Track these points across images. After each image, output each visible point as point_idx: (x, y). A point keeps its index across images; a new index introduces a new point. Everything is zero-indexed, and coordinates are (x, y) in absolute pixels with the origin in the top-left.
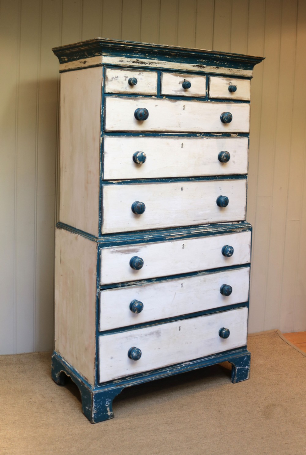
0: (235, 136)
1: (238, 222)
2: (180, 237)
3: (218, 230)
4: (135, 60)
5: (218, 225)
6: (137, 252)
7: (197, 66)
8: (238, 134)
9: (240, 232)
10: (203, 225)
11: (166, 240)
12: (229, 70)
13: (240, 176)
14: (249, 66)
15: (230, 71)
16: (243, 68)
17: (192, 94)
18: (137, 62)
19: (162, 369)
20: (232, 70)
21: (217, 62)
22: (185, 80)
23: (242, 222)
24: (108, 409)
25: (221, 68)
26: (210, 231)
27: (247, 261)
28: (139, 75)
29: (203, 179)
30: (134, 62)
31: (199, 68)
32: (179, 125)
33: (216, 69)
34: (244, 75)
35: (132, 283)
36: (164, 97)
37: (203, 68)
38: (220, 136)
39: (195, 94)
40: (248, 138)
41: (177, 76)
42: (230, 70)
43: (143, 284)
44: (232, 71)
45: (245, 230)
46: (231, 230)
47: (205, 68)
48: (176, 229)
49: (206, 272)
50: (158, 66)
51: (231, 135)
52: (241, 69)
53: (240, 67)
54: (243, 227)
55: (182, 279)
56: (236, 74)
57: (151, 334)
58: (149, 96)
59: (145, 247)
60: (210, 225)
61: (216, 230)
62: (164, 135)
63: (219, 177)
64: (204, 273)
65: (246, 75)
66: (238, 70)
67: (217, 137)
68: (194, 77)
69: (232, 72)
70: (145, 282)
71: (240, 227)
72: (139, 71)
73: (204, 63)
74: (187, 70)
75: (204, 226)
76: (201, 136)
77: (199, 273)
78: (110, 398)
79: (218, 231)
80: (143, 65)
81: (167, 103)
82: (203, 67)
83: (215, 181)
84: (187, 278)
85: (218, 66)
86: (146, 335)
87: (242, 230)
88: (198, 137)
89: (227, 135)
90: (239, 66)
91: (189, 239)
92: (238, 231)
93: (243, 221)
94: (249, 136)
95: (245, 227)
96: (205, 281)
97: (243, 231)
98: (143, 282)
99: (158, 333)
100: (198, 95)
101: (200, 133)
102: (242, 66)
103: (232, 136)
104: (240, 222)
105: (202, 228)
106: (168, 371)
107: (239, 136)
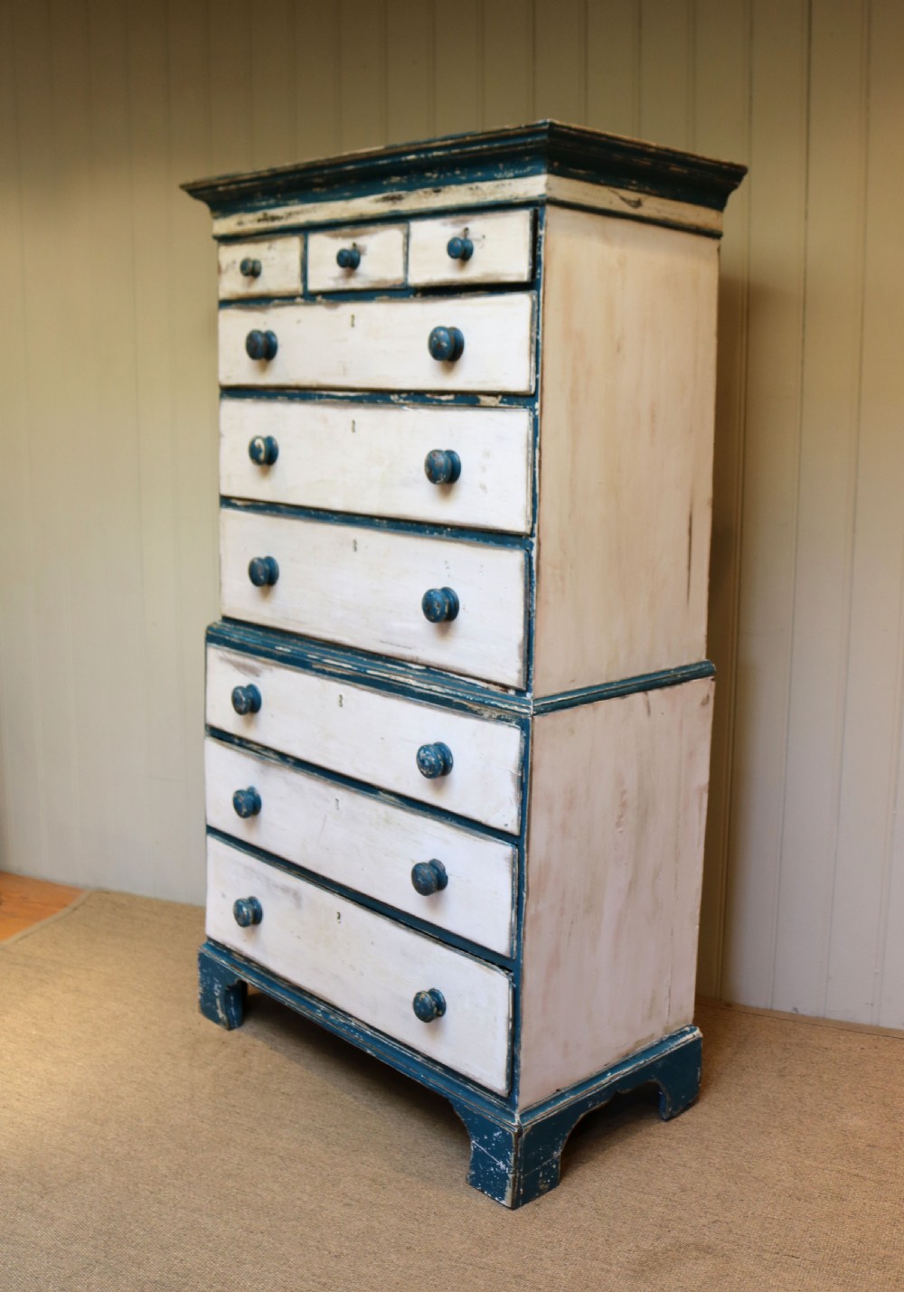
0: (493, 404)
1: (506, 687)
2: (340, 672)
3: (430, 690)
4: (260, 214)
5: (446, 676)
6: (257, 676)
7: (386, 199)
8: (500, 397)
9: (489, 719)
10: (410, 665)
11: (312, 669)
12: (470, 192)
13: (511, 539)
14: (530, 163)
15: (473, 194)
16: (512, 174)
17: (370, 282)
18: (265, 219)
19: (312, 996)
20: (477, 188)
21: (433, 173)
22: (354, 245)
23: (516, 694)
24: (218, 1002)
25: (446, 189)
26: (411, 685)
27: (506, 825)
28: (270, 248)
29: (408, 529)
30: (259, 220)
31: (390, 203)
32: (344, 369)
33: (434, 194)
34: (516, 198)
35: (255, 747)
36: (319, 298)
37: (398, 202)
38: (448, 401)
39: (377, 282)
40: (533, 410)
41: (336, 236)
42: (471, 189)
43: (267, 759)
44: (479, 192)
45: (507, 721)
46: (465, 703)
47: (404, 201)
48: (347, 651)
49: (398, 801)
50: (302, 219)
51: (478, 401)
52: (505, 178)
53: (503, 172)
54: (503, 706)
55: (338, 787)
56: (490, 198)
57: (286, 890)
58: (288, 299)
59: (271, 670)
60: (424, 668)
61: (425, 686)
62: (321, 397)
63: (449, 529)
64: (393, 798)
65: (525, 194)
66: (497, 186)
67: (441, 404)
68: (376, 232)
69: (478, 195)
70: (276, 757)
71: (493, 703)
72: (270, 240)
73: (400, 187)
74: (362, 215)
75: (411, 668)
76: (402, 401)
77: (380, 793)
78: (220, 983)
79: (428, 692)
80: (277, 224)
81: (319, 312)
82: (400, 198)
83: (436, 539)
84: (347, 789)
85: (437, 187)
86: (277, 886)
87: (497, 714)
88: (392, 402)
89: (468, 399)
90: (498, 171)
91: (355, 687)
92: (486, 715)
93: (520, 692)
94: (537, 405)
95: (506, 709)
96: (387, 821)
97: (499, 718)
98: (271, 755)
99: (297, 896)
100: (386, 281)
101: (399, 392)
102: (508, 168)
103: (482, 404)
104: (512, 693)
105: (402, 671)
106: (319, 1008)
107: (504, 403)
